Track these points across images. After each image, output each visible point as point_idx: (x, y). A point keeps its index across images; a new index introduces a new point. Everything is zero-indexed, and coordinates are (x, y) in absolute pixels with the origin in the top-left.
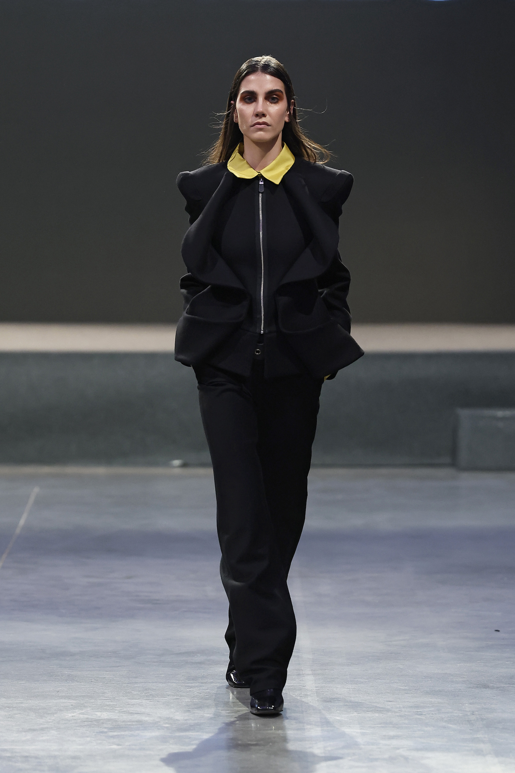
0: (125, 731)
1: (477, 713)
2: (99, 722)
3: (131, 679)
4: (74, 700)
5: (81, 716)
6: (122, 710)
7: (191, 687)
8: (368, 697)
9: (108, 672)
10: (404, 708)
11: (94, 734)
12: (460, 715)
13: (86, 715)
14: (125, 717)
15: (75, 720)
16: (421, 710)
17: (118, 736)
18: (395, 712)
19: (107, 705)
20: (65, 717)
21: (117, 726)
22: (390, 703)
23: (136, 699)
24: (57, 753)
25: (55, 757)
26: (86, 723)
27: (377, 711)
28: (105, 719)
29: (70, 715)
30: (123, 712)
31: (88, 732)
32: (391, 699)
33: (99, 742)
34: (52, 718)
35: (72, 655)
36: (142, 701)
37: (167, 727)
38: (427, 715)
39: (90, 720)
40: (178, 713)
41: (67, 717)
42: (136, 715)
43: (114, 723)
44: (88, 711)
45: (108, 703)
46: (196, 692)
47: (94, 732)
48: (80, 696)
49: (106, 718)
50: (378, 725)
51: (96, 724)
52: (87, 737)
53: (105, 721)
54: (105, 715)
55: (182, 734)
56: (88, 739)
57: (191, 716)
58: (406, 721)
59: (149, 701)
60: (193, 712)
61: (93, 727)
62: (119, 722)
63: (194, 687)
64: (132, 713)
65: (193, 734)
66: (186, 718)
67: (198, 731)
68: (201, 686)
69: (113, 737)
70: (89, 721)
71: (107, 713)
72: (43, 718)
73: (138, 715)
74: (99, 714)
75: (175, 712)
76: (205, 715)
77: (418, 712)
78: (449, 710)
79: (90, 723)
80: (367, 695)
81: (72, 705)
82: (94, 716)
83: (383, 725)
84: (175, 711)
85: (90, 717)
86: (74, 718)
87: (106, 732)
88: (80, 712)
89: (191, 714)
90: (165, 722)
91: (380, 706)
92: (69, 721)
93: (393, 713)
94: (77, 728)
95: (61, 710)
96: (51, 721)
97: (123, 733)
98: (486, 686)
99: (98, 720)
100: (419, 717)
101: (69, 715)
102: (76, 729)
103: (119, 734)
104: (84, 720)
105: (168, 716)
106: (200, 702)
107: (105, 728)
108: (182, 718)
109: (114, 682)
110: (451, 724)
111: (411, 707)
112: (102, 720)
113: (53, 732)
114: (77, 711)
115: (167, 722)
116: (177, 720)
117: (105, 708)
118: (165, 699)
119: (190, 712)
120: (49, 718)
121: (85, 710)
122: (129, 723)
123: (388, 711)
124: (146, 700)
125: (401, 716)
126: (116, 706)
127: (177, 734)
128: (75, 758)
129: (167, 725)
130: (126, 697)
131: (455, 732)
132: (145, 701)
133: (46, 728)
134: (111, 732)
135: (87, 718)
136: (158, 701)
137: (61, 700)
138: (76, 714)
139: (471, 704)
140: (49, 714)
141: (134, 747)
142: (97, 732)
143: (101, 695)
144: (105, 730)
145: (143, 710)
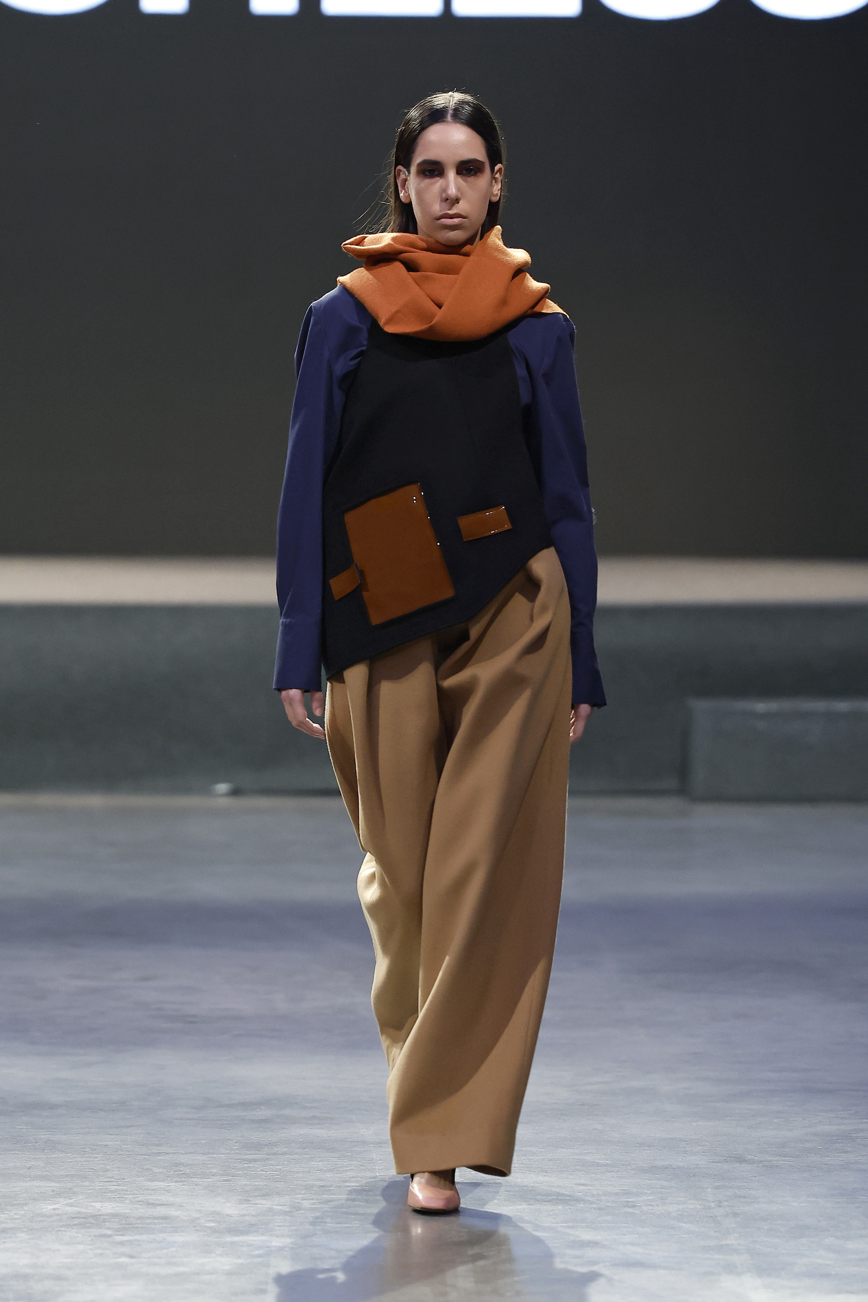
0: (141, 1234)
1: (726, 1203)
2: (97, 1220)
3: (151, 1147)
4: (55, 1182)
5: (69, 1209)
6: (137, 1199)
7: (250, 1161)
8: (546, 1178)
9: (113, 1137)
10: (605, 1196)
11: (90, 1239)
12: (698, 1207)
13: (77, 1207)
14: (142, 1211)
15: (59, 1215)
16: (633, 1200)
17: (130, 1242)
18: (591, 1203)
19: (112, 1192)
20: (43, 1210)
21: (126, 1224)
22: (581, 1188)
23: (159, 1181)
24: (28, 1271)
25: (26, 1277)
26: (76, 1221)
27: (561, 1200)
28: (108, 1215)
29: (50, 1207)
30: (139, 1203)
31: (80, 1236)
32: (582, 1181)
33: (99, 1251)
34: (20, 1212)
35: (53, 1107)
36: (168, 1185)
37: (211, 1228)
38: (643, 1207)
39: (84, 1216)
40: (229, 1204)
41: (45, 1210)
42: (159, 1208)
43: (123, 1220)
44: (80, 1201)
45: (113, 1188)
46: (259, 1170)
47: (90, 1236)
48: (67, 1176)
49: (109, 1211)
50: (561, 1225)
51: (93, 1221)
52: (79, 1243)
53: (108, 1217)
54: (107, 1208)
55: (236, 1239)
56: (81, 1247)
57: (252, 1208)
58: (609, 1218)
59: (181, 1184)
60: (254, 1203)
61: (88, 1228)
62: (132, 1219)
63: (255, 1160)
64: (153, 1204)
65: (255, 1238)
66: (242, 1213)
67: (263, 1234)
68: (267, 1159)
69: (121, 1243)
70: (82, 1218)
71: (111, 1203)
72: (5, 1212)
73: (164, 1206)
74: (98, 1205)
75: (224, 1203)
76: (275, 1207)
77: (628, 1201)
78: (680, 1199)
79: (83, 1220)
80: (544, 1173)
81: (53, 1191)
82: (89, 1210)
83: (571, 1225)
84: (224, 1201)
85: (83, 1210)
86: (56, 1212)
87: (110, 1236)
88: (67, 1202)
89: (251, 1205)
90: (208, 1219)
91: (565, 1193)
92: (48, 1217)
93: (587, 1205)
94: (62, 1229)
95: (35, 1200)
96: (19, 1217)
97: (138, 1237)
98: (741, 1160)
99: (96, 1216)
100: (631, 1210)
101: (48, 1208)
102: (60, 1230)
103: (131, 1238)
104: (73, 1216)
105: (214, 1209)
106: (265, 1185)
107: (108, 1228)
108: (237, 1212)
109: (121, 1153)
110: (684, 1222)
111: (617, 1194)
112: (103, 1215)
113: (23, 1236)
114: (61, 1200)
115: (211, 1219)
116: (227, 1215)
117: (109, 1195)
118: (208, 1180)
119: (250, 1202)
120: (14, 1212)
121: (74, 1200)
122: (148, 1221)
123: (578, 1200)
124: (176, 1182)
125: (599, 1209)
126: (126, 1193)
127: (229, 1239)
128: (58, 1278)
129: (212, 1224)
130: (142, 1178)
131: (692, 1235)
132: (174, 1184)
133: (10, 1229)
134: (117, 1235)
135: (79, 1213)
136: (196, 1185)
137: (35, 1183)
138: (61, 1206)
139: (717, 1188)
140: (14, 1205)
141: (156, 1260)
142: (95, 1236)
143: (101, 1173)
144: (109, 1232)
145: (172, 1199)
